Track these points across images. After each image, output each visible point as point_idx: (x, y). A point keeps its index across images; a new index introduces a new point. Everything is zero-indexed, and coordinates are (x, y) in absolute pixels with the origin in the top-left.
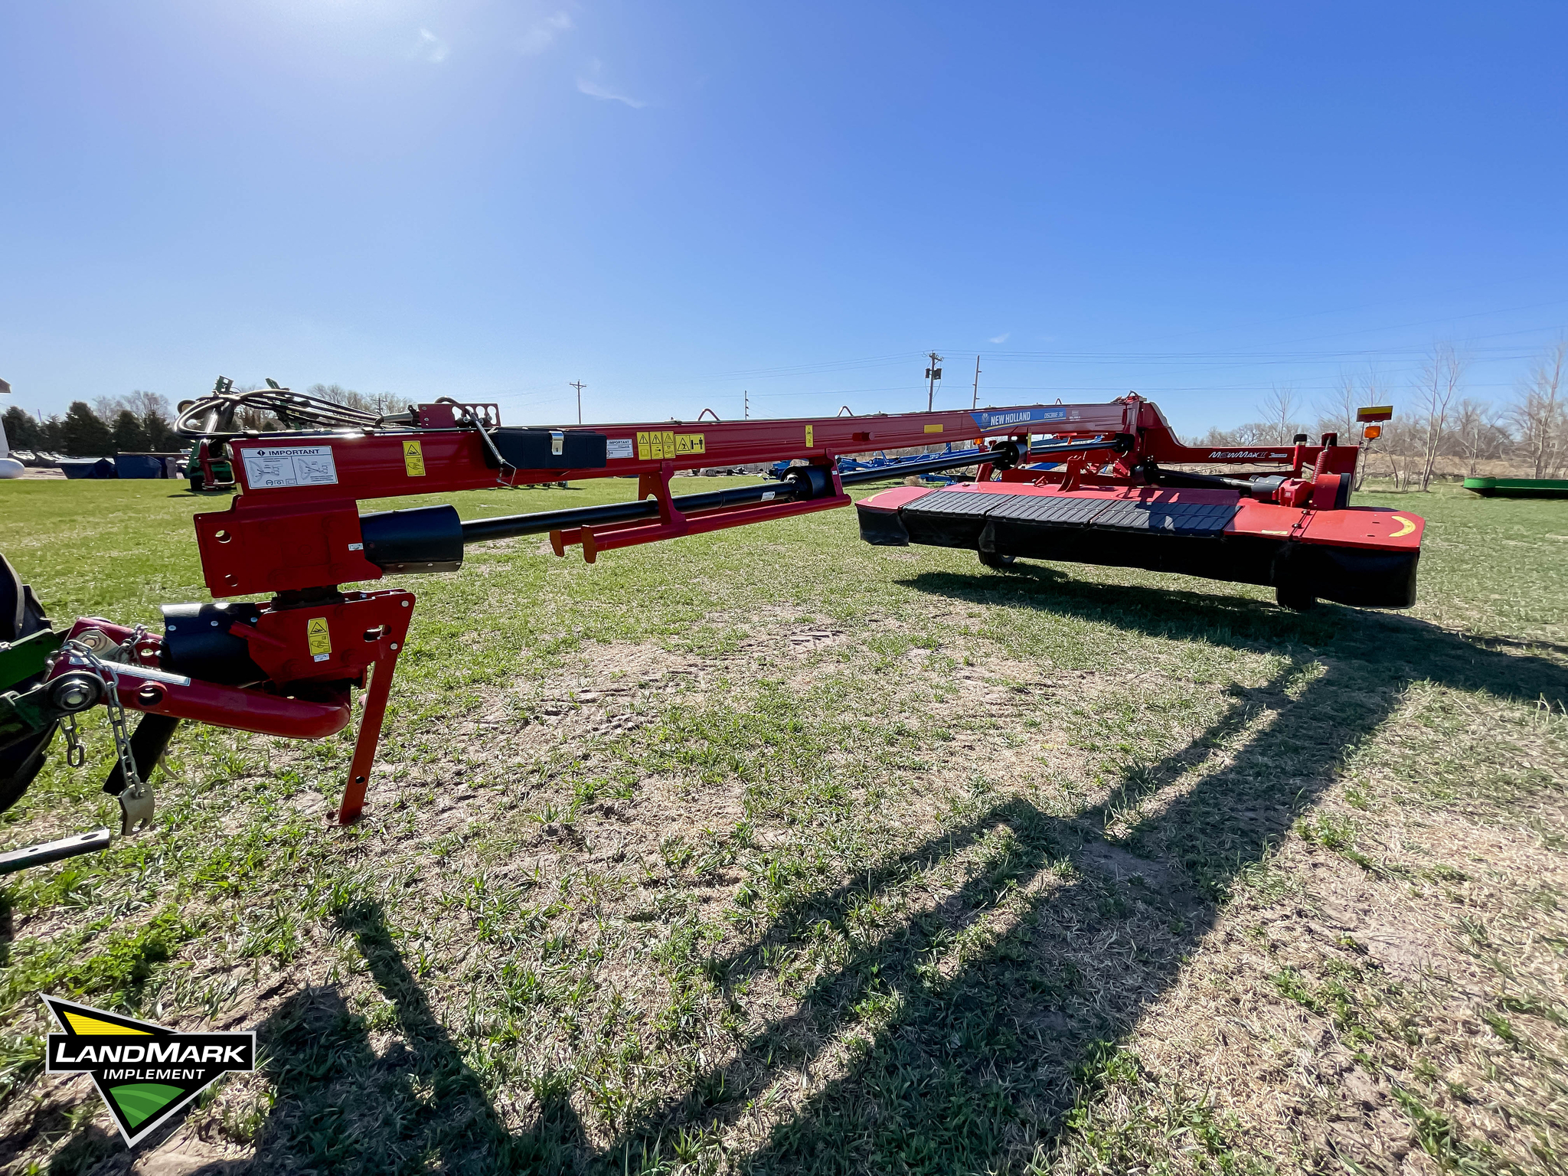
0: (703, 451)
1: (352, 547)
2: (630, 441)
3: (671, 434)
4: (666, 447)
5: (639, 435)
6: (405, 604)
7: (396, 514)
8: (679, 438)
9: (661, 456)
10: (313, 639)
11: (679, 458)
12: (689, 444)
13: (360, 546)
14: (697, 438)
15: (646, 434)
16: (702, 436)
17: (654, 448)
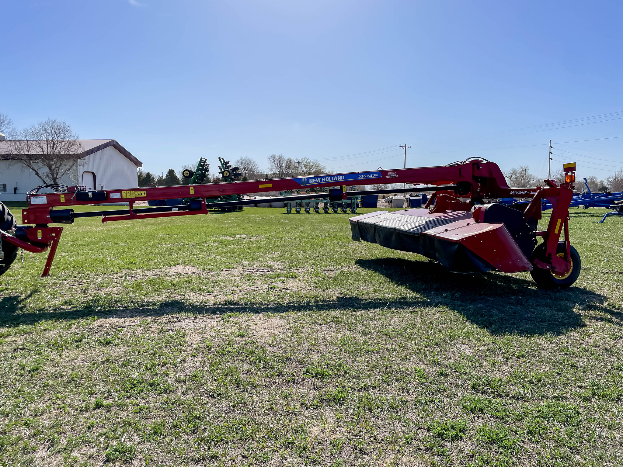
0: (146, 196)
1: (47, 216)
2: (120, 193)
3: (134, 191)
4: (132, 195)
5: (123, 192)
6: (59, 230)
7: (59, 210)
8: (136, 192)
9: (130, 197)
10: (41, 236)
11: (136, 198)
12: (140, 194)
13: (49, 216)
14: (143, 192)
15: (125, 192)
16: (145, 192)
17: (128, 195)
